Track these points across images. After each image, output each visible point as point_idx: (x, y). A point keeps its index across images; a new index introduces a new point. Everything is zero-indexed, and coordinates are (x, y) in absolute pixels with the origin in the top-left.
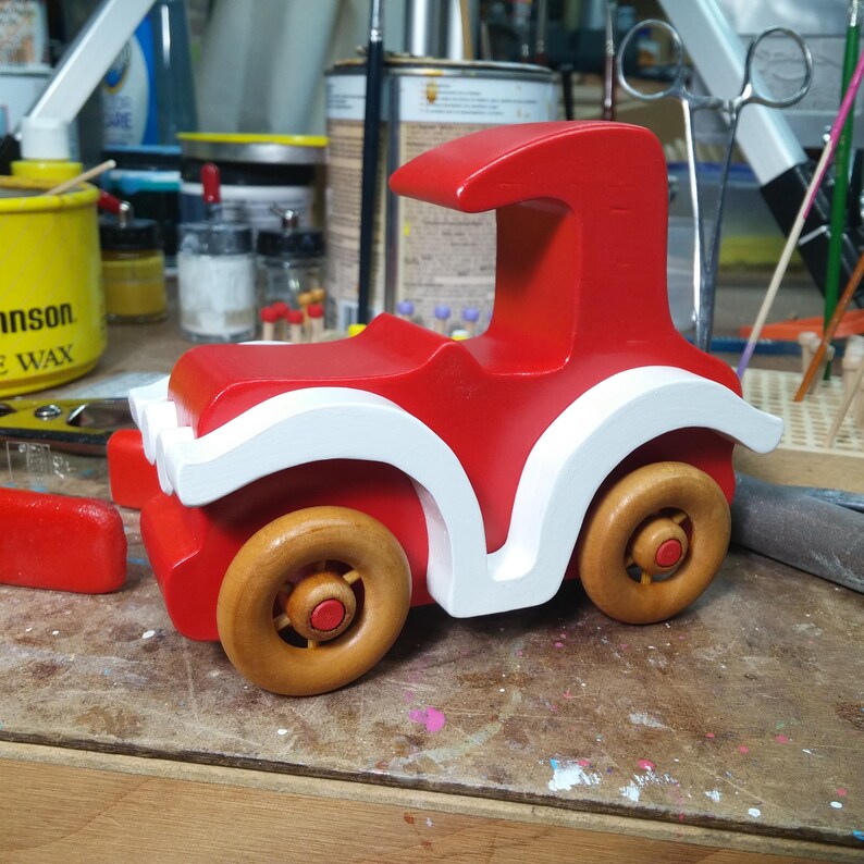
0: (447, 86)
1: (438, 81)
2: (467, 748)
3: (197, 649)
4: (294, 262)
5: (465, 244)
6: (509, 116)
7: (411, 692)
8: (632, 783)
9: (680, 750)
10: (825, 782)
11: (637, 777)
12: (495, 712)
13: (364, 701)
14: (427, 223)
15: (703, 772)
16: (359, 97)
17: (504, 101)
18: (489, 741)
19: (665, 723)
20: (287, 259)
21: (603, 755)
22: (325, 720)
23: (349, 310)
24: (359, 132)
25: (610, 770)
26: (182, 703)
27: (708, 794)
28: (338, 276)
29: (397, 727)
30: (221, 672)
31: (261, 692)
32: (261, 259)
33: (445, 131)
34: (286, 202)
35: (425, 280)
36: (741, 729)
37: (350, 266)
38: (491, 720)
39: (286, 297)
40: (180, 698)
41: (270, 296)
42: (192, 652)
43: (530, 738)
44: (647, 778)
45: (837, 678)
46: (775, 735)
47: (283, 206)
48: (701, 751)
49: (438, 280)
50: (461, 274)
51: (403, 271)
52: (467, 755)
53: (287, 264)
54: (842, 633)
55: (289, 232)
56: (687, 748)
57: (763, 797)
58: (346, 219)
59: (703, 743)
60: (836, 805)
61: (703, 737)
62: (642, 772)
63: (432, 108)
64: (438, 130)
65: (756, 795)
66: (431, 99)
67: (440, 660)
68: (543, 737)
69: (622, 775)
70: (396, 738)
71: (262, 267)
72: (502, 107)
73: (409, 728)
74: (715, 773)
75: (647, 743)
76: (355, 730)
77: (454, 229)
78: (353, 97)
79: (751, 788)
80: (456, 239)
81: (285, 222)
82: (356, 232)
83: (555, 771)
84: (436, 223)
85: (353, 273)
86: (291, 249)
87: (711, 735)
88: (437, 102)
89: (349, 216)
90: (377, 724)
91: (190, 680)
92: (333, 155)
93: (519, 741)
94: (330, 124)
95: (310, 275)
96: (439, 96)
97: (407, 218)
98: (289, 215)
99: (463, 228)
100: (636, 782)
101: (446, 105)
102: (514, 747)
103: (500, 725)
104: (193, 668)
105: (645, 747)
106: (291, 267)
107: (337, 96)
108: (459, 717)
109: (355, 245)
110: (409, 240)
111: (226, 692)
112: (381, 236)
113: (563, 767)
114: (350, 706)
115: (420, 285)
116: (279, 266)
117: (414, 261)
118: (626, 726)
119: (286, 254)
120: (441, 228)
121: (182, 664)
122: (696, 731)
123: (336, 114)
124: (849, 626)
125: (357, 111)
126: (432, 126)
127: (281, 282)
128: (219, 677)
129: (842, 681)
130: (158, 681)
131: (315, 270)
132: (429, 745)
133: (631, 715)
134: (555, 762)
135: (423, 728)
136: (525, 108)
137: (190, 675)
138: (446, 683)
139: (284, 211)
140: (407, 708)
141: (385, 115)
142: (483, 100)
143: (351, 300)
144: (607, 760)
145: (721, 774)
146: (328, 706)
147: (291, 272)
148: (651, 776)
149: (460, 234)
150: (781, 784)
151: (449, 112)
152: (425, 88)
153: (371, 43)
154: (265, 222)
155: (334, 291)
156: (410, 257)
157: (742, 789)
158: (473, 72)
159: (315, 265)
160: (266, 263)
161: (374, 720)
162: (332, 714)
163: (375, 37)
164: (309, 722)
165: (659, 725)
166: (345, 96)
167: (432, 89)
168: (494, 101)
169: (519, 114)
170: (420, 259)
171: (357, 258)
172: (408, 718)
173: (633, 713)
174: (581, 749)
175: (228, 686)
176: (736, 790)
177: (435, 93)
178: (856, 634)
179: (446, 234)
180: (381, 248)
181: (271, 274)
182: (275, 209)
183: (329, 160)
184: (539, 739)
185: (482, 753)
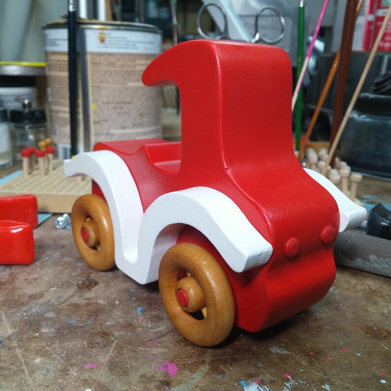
0: (110, 34)
1: (106, 32)
2: (195, 382)
3: (23, 346)
4: (31, 125)
5: (124, 113)
6: (141, 49)
7: (154, 354)
8: (285, 388)
9: (300, 365)
10: (373, 370)
11: (286, 384)
12: (202, 358)
13: (130, 364)
14: (104, 103)
15: (316, 375)
16: (64, 40)
17: (139, 42)
18: (204, 377)
19: (288, 350)
20: (26, 125)
21: (265, 374)
22: (111, 379)
23: (65, 149)
24: (66, 58)
25: (272, 382)
26: (23, 382)
27: (323, 387)
28: (58, 131)
29: (153, 376)
30: (42, 359)
31: (69, 368)
32: (12, 125)
33: (111, 57)
34: (24, 95)
35: (105, 132)
36: (324, 347)
37: (64, 126)
38: (202, 363)
39: (27, 144)
40: (21, 379)
41: (19, 143)
42: (21, 348)
43: (225, 370)
44: (291, 384)
45: (356, 313)
46: (341, 348)
47: (23, 97)
48: (311, 363)
49: (112, 131)
50: (123, 128)
51: (93, 128)
52: (196, 387)
53: (27, 127)
54: (349, 289)
55: (27, 110)
56: (304, 362)
57: (349, 384)
58: (60, 102)
59: (310, 358)
60: (383, 381)
61: (308, 355)
62: (288, 380)
63: (103, 45)
64: (107, 56)
65: (346, 383)
66: (102, 41)
67: (164, 332)
68: (231, 368)
69: (279, 384)
70: (154, 383)
71: (14, 129)
72: (138, 45)
73: (159, 376)
74: (322, 374)
75: (284, 363)
76: (130, 382)
77: (118, 106)
78: (60, 40)
79: (342, 380)
80: (120, 111)
81: (24, 106)
82: (67, 109)
83: (245, 388)
84: (108, 103)
85: (67, 129)
86: (29, 119)
87: (312, 353)
88: (106, 42)
89: (62, 101)
90: (141, 376)
91: (24, 366)
92: (49, 70)
93: (220, 373)
94: (47, 54)
95: (40, 132)
96: (107, 39)
97: (94, 101)
98: (26, 102)
99: (123, 105)
100: (287, 387)
101: (110, 44)
102: (219, 377)
103: (207, 366)
104: (24, 358)
105: (284, 366)
106: (30, 128)
107: (51, 39)
108: (184, 364)
109: (67, 116)
110: (95, 112)
111: (48, 371)
112: (80, 110)
113: (248, 385)
114: (123, 368)
115: (103, 134)
116: (23, 128)
117: (99, 122)
118: (270, 356)
119: (26, 122)
120: (112, 106)
121: (16, 357)
122: (304, 352)
123: (50, 48)
124: (350, 286)
125: (64, 47)
126: (103, 54)
127: (24, 136)
128: (42, 362)
129: (358, 314)
130: (5, 370)
131: (42, 129)
132: (173, 384)
133: (270, 349)
134: (242, 383)
135: (167, 375)
136: (149, 46)
137: (23, 364)
138: (171, 346)
139: (24, 99)
140: (155, 364)
141: (78, 49)
142: (128, 41)
143: (66, 143)
144: (268, 377)
145: (325, 374)
146: (110, 370)
147: (29, 131)
148: (292, 382)
149: (121, 108)
150: (355, 375)
151: (112, 47)
152: (98, 35)
153: (69, 12)
154: (13, 106)
155: (56, 139)
156: (97, 121)
157: (338, 381)
158: (123, 28)
159: (42, 127)
160: (15, 127)
161: (139, 374)
162: (114, 375)
163: (71, 9)
164: (102, 381)
165: (286, 352)
166: (56, 40)
167: (102, 36)
168: (134, 42)
169: (146, 49)
170: (102, 121)
171: (68, 121)
172: (157, 370)
173: (271, 348)
174: (253, 372)
175: (48, 367)
176: (335, 382)
177: (104, 38)
178: (355, 289)
179: (114, 108)
180: (81, 117)
181: (18, 132)
182: (18, 99)
183: (48, 73)
184: (230, 370)
185: (203, 384)
